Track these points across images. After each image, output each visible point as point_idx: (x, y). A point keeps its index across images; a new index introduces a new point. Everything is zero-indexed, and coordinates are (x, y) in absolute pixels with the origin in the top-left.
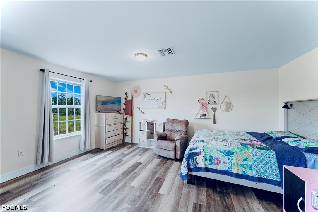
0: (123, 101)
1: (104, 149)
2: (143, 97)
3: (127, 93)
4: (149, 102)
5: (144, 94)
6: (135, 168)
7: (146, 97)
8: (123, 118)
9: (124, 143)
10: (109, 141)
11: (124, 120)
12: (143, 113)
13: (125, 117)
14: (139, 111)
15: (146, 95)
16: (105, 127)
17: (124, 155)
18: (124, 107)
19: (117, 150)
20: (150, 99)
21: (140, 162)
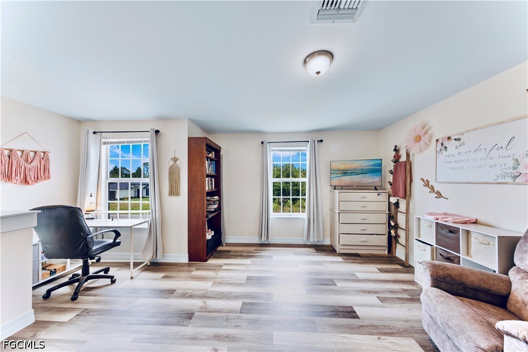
0: (388, 165)
1: (338, 252)
2: (438, 150)
3: (396, 146)
4: (456, 162)
5: (441, 141)
6: (328, 313)
7: (446, 148)
8: (389, 203)
9: (390, 255)
10: (345, 240)
11: (393, 207)
12: (439, 195)
13: (393, 200)
14: (425, 187)
15: (446, 143)
16: (338, 214)
17: (353, 278)
18: (390, 178)
19: (354, 263)
20: (459, 153)
21: (355, 312)
